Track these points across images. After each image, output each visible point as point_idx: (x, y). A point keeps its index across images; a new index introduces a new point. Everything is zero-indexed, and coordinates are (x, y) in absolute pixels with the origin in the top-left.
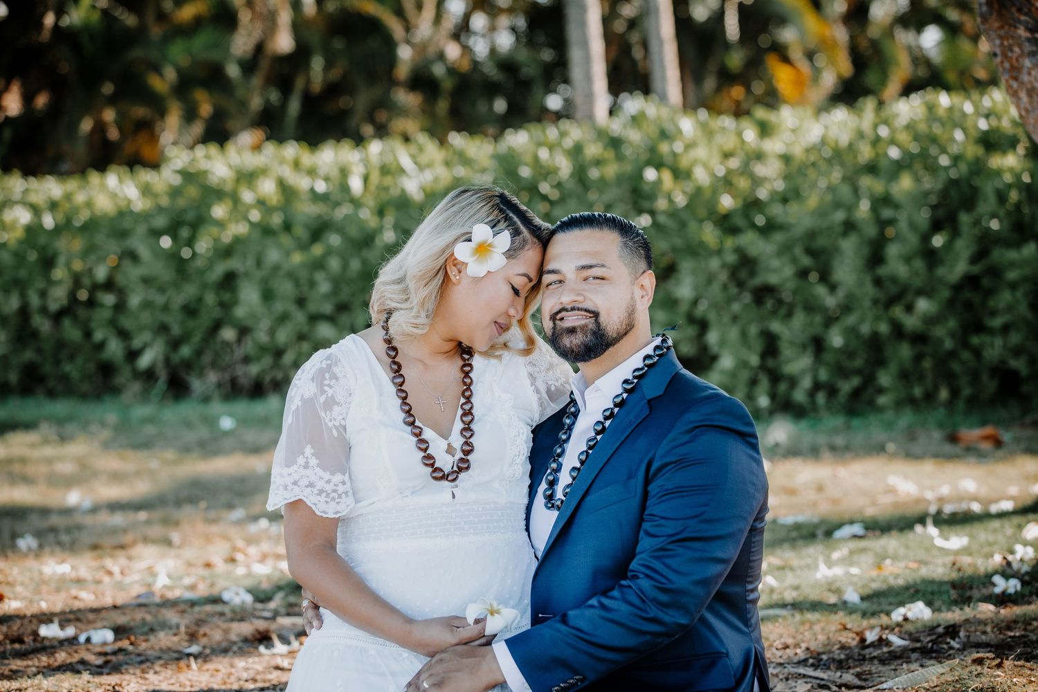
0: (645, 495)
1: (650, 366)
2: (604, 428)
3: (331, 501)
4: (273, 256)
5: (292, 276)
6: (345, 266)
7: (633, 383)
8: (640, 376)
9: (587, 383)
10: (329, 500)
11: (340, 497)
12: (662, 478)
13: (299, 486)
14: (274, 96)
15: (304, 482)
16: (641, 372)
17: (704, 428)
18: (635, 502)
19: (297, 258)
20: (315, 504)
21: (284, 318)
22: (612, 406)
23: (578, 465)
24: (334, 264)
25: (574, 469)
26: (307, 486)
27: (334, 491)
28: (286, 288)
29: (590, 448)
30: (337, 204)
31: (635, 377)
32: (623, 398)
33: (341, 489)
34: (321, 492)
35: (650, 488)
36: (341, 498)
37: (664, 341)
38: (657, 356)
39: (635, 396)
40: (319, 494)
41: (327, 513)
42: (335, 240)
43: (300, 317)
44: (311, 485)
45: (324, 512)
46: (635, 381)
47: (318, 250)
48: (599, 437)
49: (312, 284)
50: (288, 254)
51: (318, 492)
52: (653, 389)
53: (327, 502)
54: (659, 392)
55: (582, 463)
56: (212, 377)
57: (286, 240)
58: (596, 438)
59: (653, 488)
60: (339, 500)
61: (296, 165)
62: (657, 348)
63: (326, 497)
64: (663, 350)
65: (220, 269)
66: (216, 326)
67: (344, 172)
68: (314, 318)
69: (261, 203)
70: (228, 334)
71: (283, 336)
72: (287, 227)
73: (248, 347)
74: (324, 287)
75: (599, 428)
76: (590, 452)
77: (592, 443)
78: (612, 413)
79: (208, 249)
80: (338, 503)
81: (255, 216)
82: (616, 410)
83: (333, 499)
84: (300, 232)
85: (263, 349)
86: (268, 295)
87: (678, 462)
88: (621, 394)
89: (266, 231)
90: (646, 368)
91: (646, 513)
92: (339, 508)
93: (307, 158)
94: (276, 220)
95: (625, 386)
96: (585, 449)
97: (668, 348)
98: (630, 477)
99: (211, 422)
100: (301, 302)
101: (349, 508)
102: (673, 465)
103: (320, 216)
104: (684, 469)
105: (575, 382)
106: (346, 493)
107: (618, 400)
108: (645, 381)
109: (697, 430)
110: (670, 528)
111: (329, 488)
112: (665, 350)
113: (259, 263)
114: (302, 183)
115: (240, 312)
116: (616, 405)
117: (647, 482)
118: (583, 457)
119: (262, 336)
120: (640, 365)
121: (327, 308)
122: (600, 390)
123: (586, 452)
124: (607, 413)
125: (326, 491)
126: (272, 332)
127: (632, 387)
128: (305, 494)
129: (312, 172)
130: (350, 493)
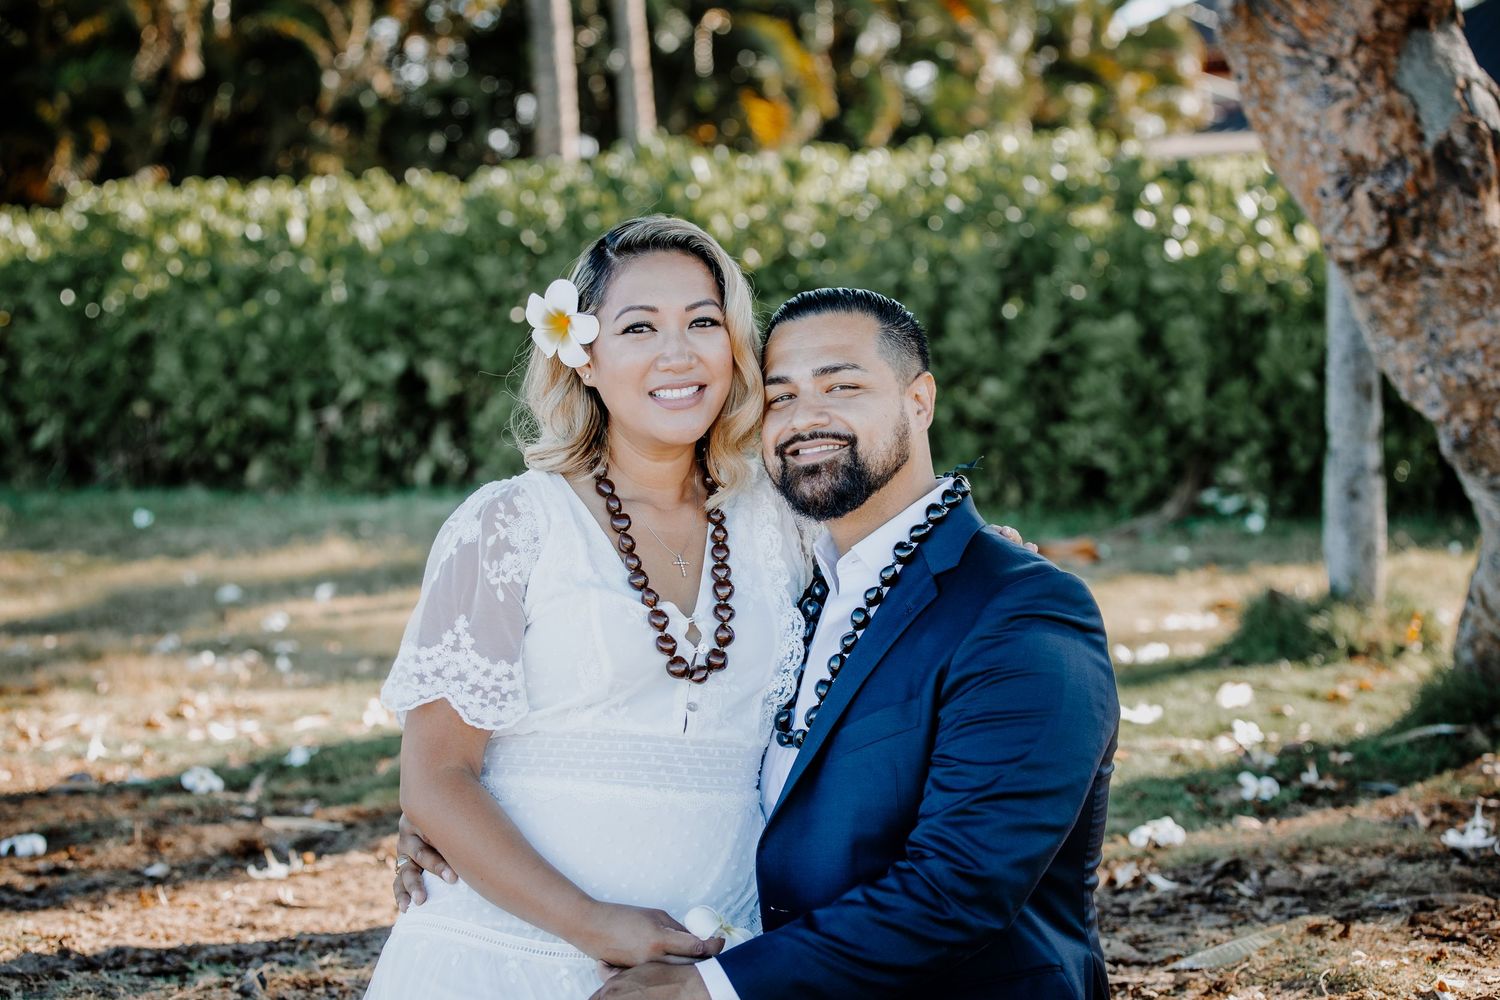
0: (934, 725)
1: (937, 522)
2: (867, 619)
3: (490, 703)
4: (197, 316)
5: (220, 339)
6: (285, 328)
7: (910, 548)
8: (923, 537)
9: (839, 550)
10: (486, 702)
11: (504, 697)
12: (962, 698)
13: (443, 678)
14: (179, 128)
15: (451, 672)
16: (924, 532)
17: (1027, 619)
18: (920, 735)
19: (227, 319)
20: (464, 707)
21: (209, 390)
22: (879, 585)
23: (828, 677)
24: (272, 326)
25: (822, 682)
26: (455, 679)
27: (496, 689)
28: (211, 354)
29: (847, 649)
30: (272, 254)
31: (913, 539)
32: (895, 571)
33: (506, 686)
34: (475, 688)
35: (942, 713)
36: (506, 701)
37: (958, 483)
38: (948, 506)
39: (915, 568)
40: (472, 692)
41: (481, 722)
42: (272, 297)
43: (227, 390)
44: (461, 677)
45: (477, 720)
46: (914, 545)
47: (251, 309)
48: (859, 633)
49: (244, 349)
50: (215, 313)
51: (470, 688)
52: (942, 558)
53: (483, 705)
54: (952, 562)
55: (834, 673)
56: (121, 460)
57: (213, 297)
58: (855, 635)
59: (946, 714)
60: (502, 703)
61: (223, 206)
62: (946, 494)
63: (482, 697)
64: (956, 496)
65: (132, 330)
66: (126, 399)
67: (283, 216)
68: (246, 391)
69: (183, 252)
70: (141, 408)
71: (208, 411)
72: (214, 280)
73: (165, 424)
74: (258, 352)
75: (860, 619)
76: (847, 656)
77: (848, 643)
78: (879, 594)
79: (119, 307)
80: (500, 708)
81: (176, 266)
82: (886, 590)
83: (493, 701)
84: (230, 286)
85: (183, 427)
86: (190, 362)
87: (988, 674)
88: (893, 566)
89: (188, 287)
90: (931, 526)
91: (936, 752)
92: (502, 716)
93: (237, 199)
94: (201, 272)
95: (898, 553)
96: (838, 651)
97: (965, 494)
98: (910, 696)
99: (124, 516)
100: (230, 370)
101: (520, 717)
102: (979, 678)
103: (252, 269)
104: (996, 685)
105: (821, 549)
106: (515, 694)
107: (888, 575)
108: (931, 546)
109: (1017, 621)
110: (976, 777)
111: (488, 683)
112: (960, 497)
113: (180, 322)
114: (232, 228)
115: (157, 382)
116: (885, 583)
117: (939, 702)
118: (836, 665)
119: (181, 411)
120: (922, 520)
121: (261, 378)
122: (860, 560)
123: (840, 656)
124: (871, 596)
125: (482, 689)
126: (194, 407)
127: (910, 555)
128: (452, 690)
129: (242, 215)
130: (522, 694)
